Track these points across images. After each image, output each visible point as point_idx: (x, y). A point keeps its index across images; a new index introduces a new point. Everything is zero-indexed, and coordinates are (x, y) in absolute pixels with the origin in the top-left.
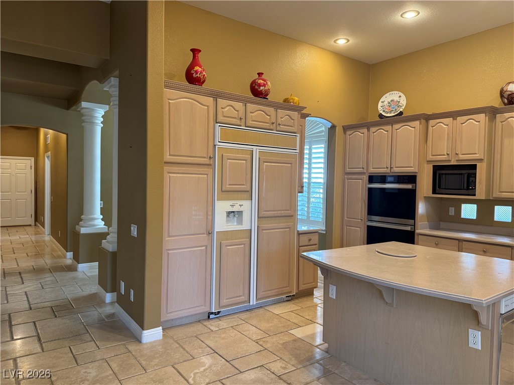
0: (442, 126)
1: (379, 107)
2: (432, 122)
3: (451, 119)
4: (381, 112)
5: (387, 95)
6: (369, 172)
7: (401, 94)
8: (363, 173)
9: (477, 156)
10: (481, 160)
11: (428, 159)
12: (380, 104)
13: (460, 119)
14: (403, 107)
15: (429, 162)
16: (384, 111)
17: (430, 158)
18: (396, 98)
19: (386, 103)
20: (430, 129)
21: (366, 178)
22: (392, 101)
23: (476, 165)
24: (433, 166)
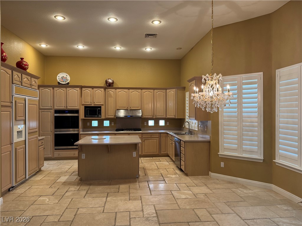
0: (88, 91)
1: (57, 79)
2: (83, 89)
3: (91, 89)
4: (59, 81)
5: (61, 74)
6: (55, 108)
7: (67, 74)
8: (51, 109)
9: (101, 103)
10: (103, 105)
11: (82, 104)
12: (58, 78)
13: (95, 89)
14: (69, 81)
15: (83, 105)
16: (60, 81)
17: (83, 103)
18: (65, 76)
19: (60, 77)
20: (83, 92)
21: (53, 111)
22: (63, 77)
23: (101, 107)
24: (85, 106)
